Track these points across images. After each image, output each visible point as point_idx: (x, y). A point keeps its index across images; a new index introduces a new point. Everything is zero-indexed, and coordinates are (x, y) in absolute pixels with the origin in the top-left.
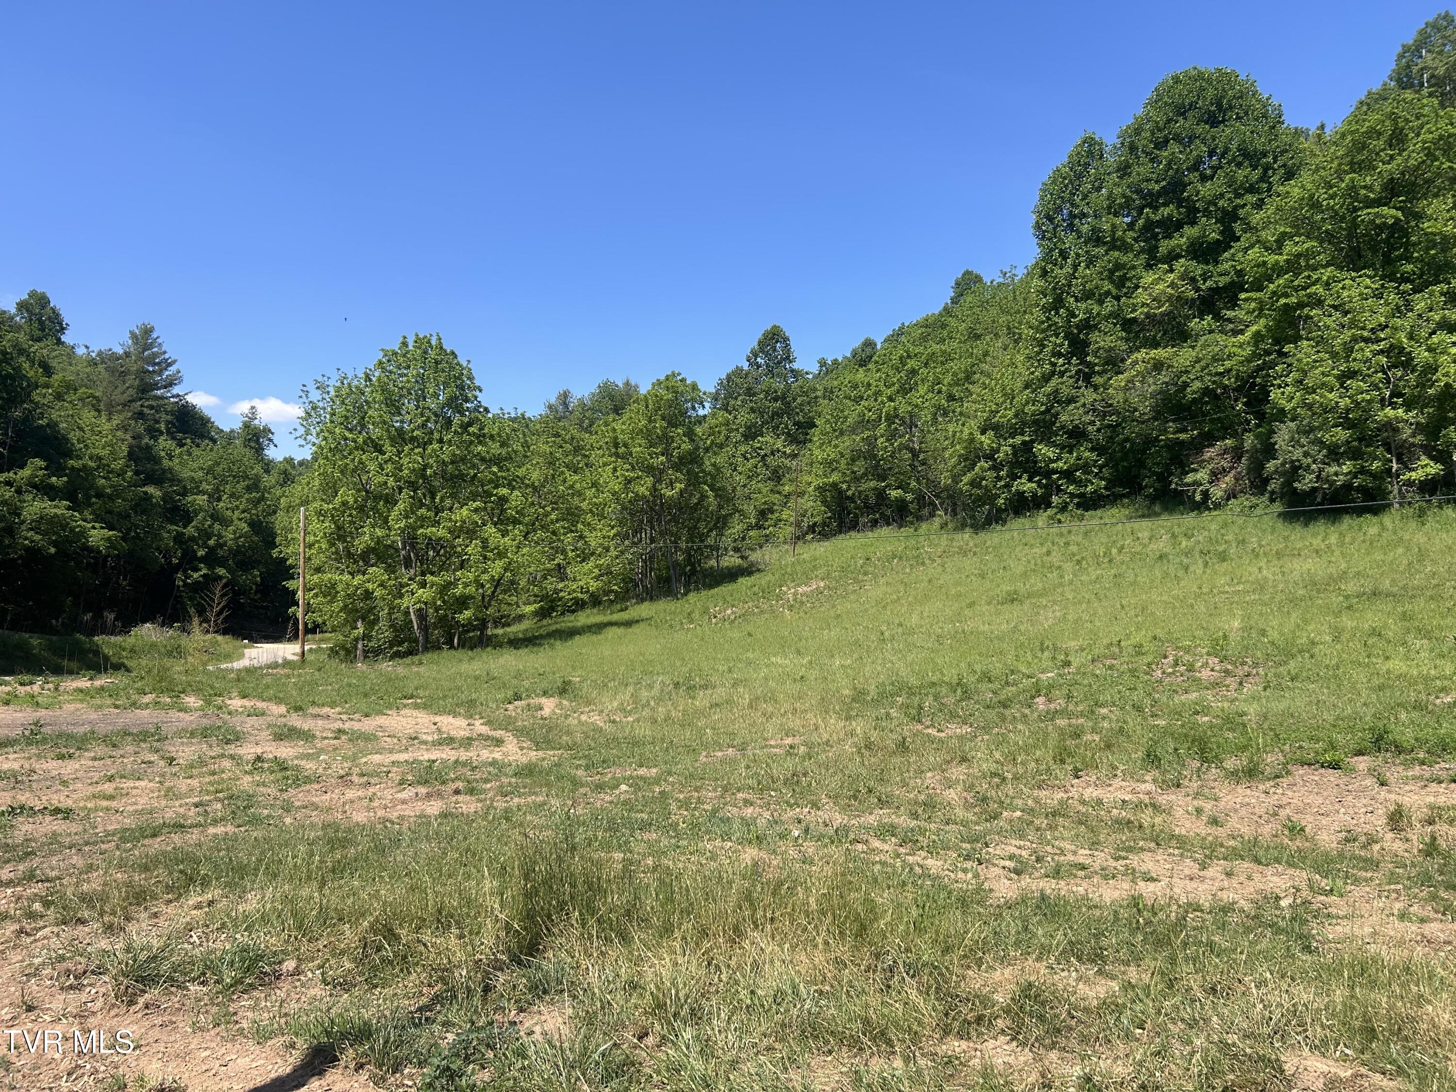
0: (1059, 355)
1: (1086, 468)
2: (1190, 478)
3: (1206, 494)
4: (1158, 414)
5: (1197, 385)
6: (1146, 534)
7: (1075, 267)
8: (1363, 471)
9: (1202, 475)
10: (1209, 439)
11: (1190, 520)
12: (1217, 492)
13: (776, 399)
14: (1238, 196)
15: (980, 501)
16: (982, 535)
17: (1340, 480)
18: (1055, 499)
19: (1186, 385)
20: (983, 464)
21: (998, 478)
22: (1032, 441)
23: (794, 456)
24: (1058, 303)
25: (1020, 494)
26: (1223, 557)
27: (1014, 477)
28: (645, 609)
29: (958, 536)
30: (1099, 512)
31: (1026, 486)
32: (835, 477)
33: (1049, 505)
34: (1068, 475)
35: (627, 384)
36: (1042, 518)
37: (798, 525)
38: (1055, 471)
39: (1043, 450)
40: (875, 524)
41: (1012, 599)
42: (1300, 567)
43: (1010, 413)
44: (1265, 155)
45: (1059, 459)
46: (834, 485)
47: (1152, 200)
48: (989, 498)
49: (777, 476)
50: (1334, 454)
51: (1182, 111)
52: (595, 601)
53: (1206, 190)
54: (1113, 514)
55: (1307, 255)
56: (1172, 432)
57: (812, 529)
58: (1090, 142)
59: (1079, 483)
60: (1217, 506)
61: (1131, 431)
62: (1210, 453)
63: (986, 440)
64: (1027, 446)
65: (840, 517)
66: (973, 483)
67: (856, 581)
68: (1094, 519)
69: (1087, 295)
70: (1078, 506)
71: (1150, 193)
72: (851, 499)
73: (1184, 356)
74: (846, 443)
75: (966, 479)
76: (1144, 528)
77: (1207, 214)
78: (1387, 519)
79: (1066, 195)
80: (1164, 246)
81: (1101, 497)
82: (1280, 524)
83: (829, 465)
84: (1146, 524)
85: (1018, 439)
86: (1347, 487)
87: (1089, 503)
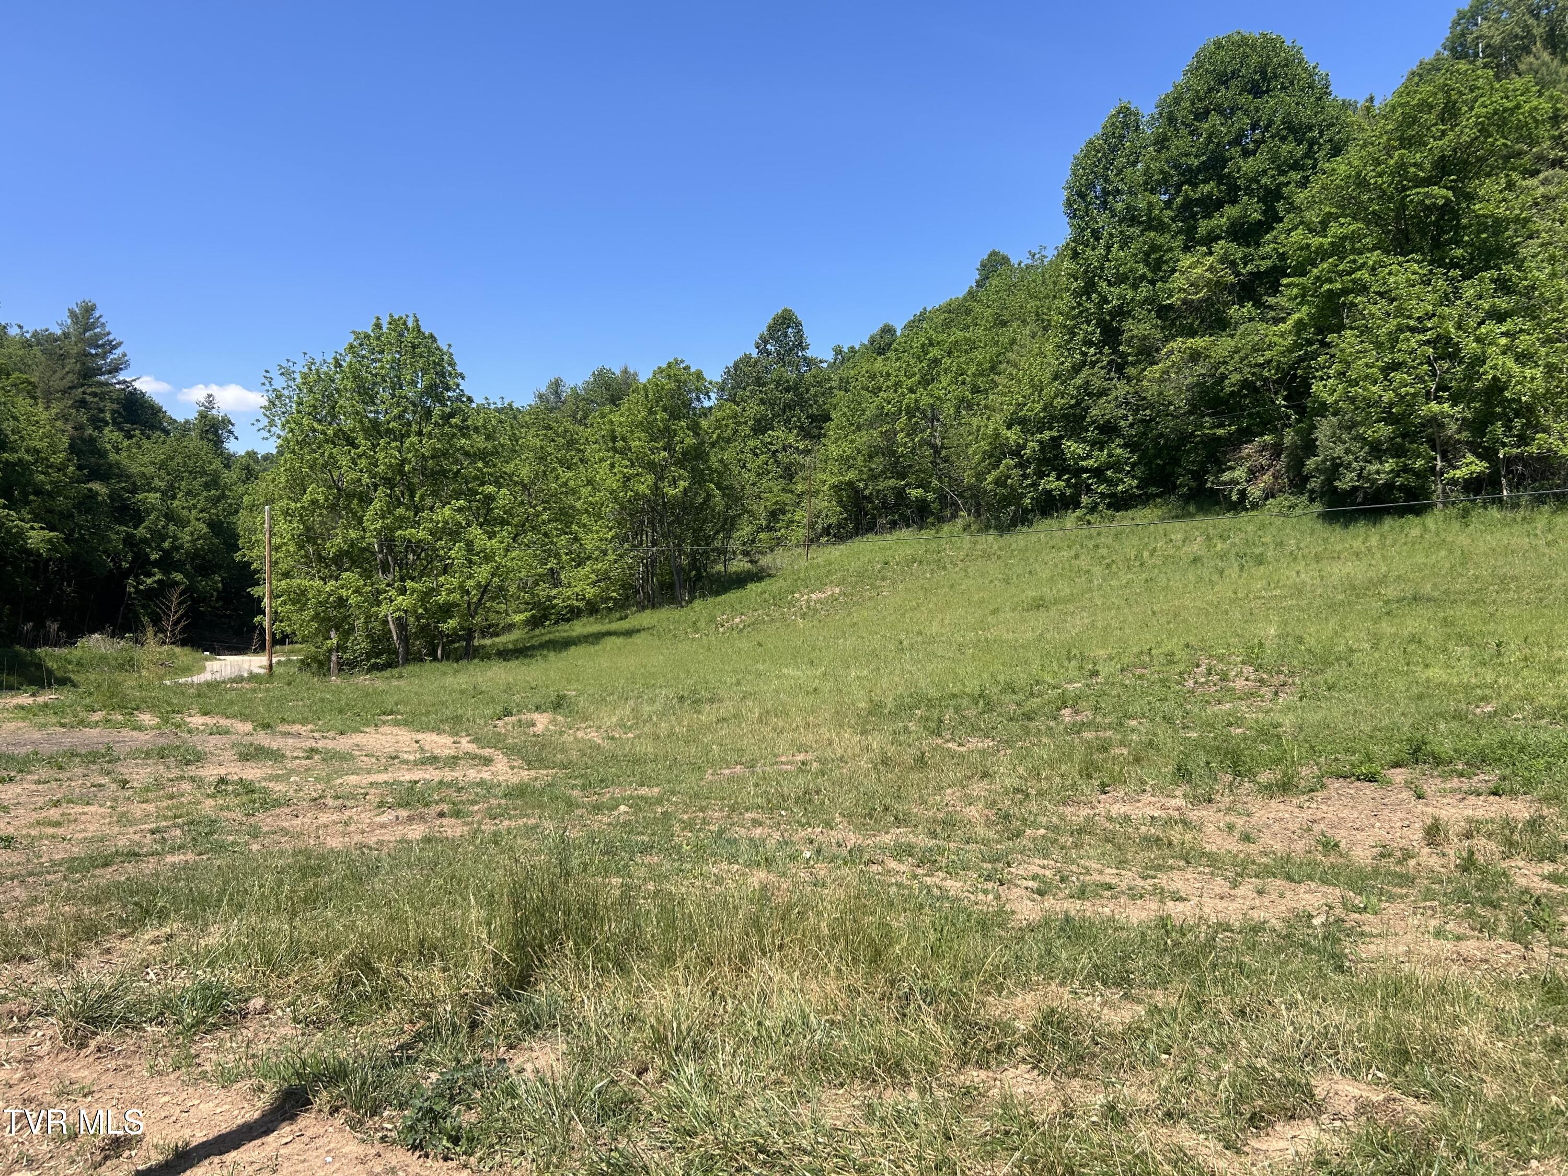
0: (1090, 344)
1: (1116, 466)
2: (1226, 476)
3: (1243, 494)
4: (1194, 408)
5: (1236, 377)
6: (1179, 537)
7: (1108, 248)
8: (1406, 469)
9: (1240, 473)
10: (1246, 435)
11: (1225, 521)
12: (1255, 491)
13: (787, 390)
14: (1283, 173)
15: (1005, 501)
16: (1007, 537)
17: (1382, 479)
18: (1084, 499)
19: (1224, 377)
20: (1009, 461)
21: (1025, 476)
22: (1061, 437)
23: (807, 452)
24: (1089, 288)
25: (1048, 493)
26: (1260, 560)
27: (1041, 475)
28: (646, 618)
29: (982, 539)
30: (1130, 513)
31: (1053, 483)
32: (851, 475)
33: (1077, 505)
34: (1098, 473)
35: (625, 371)
36: (1071, 519)
37: (812, 526)
38: (1086, 470)
39: (1072, 447)
40: (894, 525)
41: (1039, 605)
42: (1339, 570)
43: (1038, 407)
44: (1310, 128)
45: (1088, 456)
46: (850, 484)
47: (1191, 177)
48: (1014, 497)
49: (789, 474)
50: (1377, 451)
51: (1224, 79)
52: (592, 609)
53: (1249, 166)
54: (1145, 515)
55: (1353, 237)
56: (1209, 427)
57: (826, 531)
58: (1125, 112)
59: (1110, 482)
60: (1255, 506)
61: (1165, 426)
62: (1248, 449)
63: (1012, 436)
64: (1056, 442)
65: (857, 519)
66: (998, 482)
67: (873, 586)
68: (1125, 519)
69: (1121, 279)
70: (1109, 506)
71: (1189, 169)
72: (869, 499)
73: (1223, 345)
74: (863, 439)
75: (990, 478)
76: (1178, 529)
77: (1249, 192)
78: (1430, 520)
79: (1100, 170)
80: (1203, 227)
81: (1133, 497)
82: (1319, 526)
83: (846, 462)
84: (1180, 525)
85: (1046, 435)
86: (1390, 486)
87: (1120, 503)
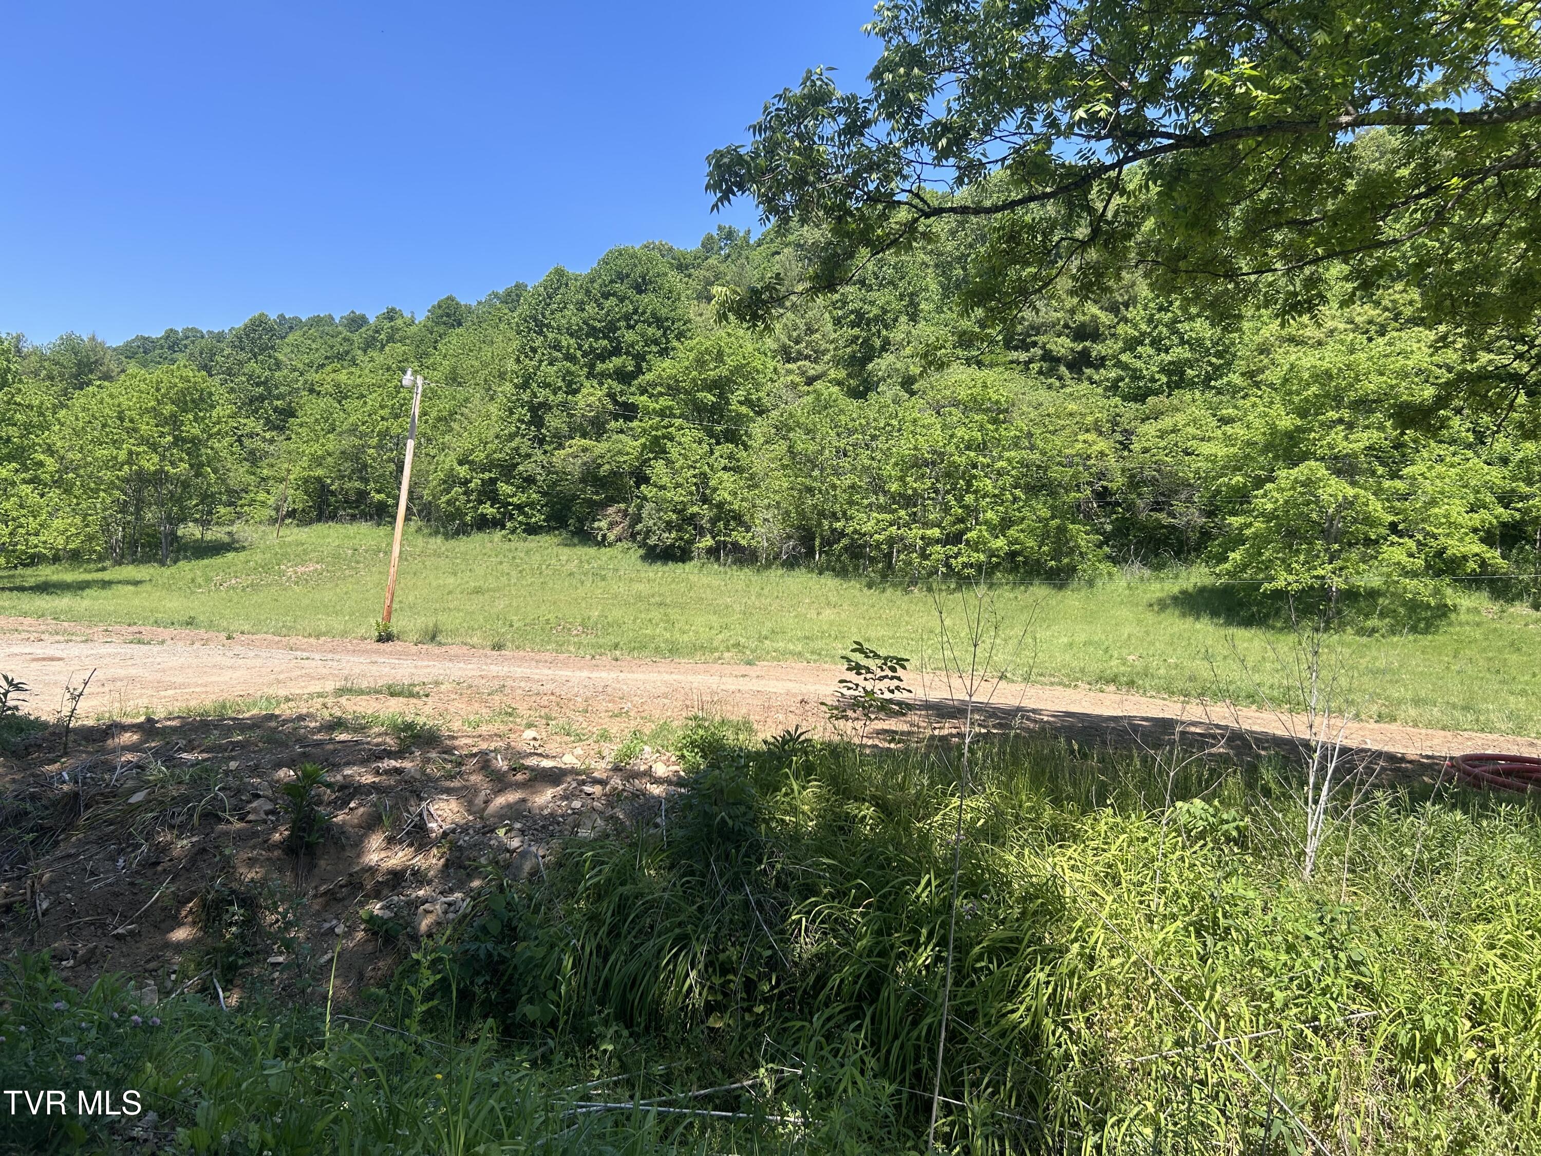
0: (523, 422)
1: (532, 505)
2: (596, 525)
3: (604, 536)
4: (583, 480)
5: (607, 467)
6: (565, 558)
7: (541, 361)
8: (681, 539)
9: (603, 524)
10: (611, 501)
11: (592, 551)
12: (611, 537)
14: (647, 345)
15: (451, 517)
16: (452, 543)
17: (669, 542)
18: (508, 524)
19: (599, 466)
20: (458, 489)
21: (469, 501)
22: (497, 479)
23: (272, 441)
24: (525, 385)
25: (483, 516)
26: (603, 578)
27: (481, 502)
29: (432, 540)
30: (537, 538)
31: (488, 510)
33: (503, 527)
34: (520, 508)
35: (93, 339)
36: (498, 535)
37: (277, 509)
38: (510, 504)
39: (504, 488)
40: (353, 518)
41: (477, 591)
42: (642, 588)
43: (482, 456)
45: (514, 495)
46: (319, 479)
48: (459, 514)
50: (669, 526)
54: (546, 541)
55: (671, 408)
56: (588, 492)
57: (292, 514)
59: (526, 515)
60: (610, 545)
61: (564, 487)
62: (611, 510)
63: (463, 471)
64: (493, 481)
65: (320, 508)
66: (448, 502)
67: (350, 568)
68: (534, 542)
69: (547, 385)
70: (524, 531)
72: (333, 493)
73: (601, 447)
75: (444, 499)
76: (565, 553)
77: (628, 353)
78: (689, 566)
81: (541, 527)
82: (639, 562)
83: (318, 461)
84: (566, 550)
85: (487, 475)
86: (673, 545)
87: (532, 530)
